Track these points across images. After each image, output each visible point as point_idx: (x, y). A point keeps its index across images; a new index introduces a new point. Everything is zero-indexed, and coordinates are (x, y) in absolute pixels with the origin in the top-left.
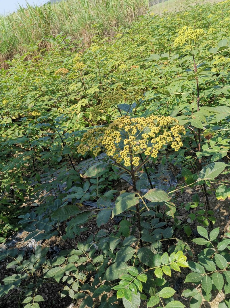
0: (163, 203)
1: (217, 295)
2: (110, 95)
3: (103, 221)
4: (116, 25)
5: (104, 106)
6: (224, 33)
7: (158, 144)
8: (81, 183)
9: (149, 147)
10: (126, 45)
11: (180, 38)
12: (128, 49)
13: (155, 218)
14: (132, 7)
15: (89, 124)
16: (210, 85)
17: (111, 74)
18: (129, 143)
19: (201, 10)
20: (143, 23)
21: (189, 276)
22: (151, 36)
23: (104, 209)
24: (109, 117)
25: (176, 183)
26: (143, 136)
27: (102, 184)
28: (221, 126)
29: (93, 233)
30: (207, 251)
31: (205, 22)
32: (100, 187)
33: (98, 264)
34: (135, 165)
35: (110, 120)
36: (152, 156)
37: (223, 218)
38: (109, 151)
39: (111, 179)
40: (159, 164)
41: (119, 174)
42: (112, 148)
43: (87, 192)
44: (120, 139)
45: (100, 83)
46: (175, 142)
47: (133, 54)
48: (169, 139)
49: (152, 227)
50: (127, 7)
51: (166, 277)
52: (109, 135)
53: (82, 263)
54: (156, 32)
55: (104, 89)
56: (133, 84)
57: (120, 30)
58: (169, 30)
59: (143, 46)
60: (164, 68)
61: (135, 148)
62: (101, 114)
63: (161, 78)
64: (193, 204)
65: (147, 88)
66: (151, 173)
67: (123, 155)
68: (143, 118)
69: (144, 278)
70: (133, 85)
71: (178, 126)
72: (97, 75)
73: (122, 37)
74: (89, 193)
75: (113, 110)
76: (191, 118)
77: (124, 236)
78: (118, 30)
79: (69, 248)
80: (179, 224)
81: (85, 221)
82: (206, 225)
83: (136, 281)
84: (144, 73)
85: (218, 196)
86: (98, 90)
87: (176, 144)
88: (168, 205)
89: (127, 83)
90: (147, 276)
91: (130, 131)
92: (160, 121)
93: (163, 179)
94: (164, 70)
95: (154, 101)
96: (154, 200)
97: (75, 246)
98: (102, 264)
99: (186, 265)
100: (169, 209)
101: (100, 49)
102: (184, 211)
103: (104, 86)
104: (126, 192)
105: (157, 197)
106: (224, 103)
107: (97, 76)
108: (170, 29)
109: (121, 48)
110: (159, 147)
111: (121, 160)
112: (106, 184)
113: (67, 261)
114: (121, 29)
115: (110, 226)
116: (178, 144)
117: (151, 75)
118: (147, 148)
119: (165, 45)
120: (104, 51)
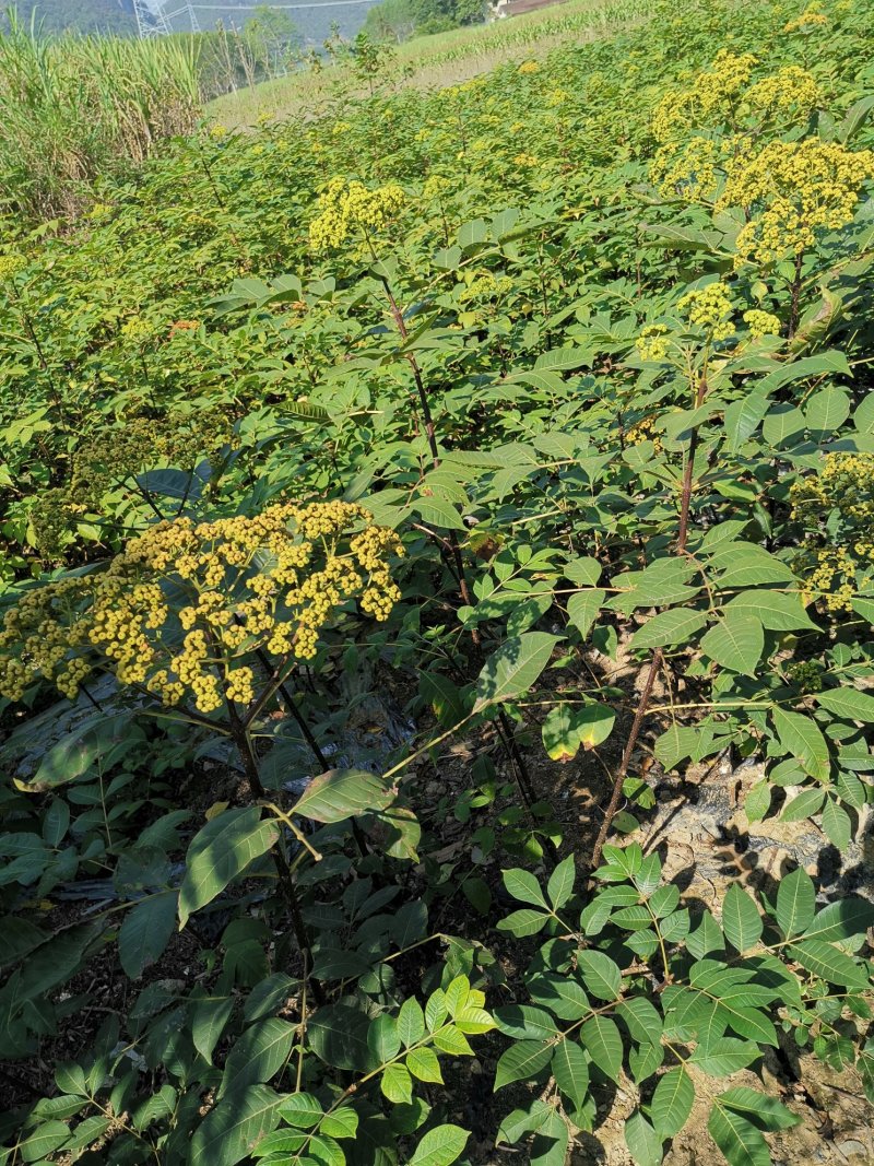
0: (372, 817)
1: (613, 1096)
2: (98, 444)
3: (148, 949)
4: (81, 170)
5: (80, 490)
6: (479, 192)
7: (313, 607)
8: (32, 813)
9: (282, 624)
10: (135, 245)
11: (327, 222)
12: (147, 260)
13: (356, 878)
14: (137, 104)
15: (30, 564)
16: (462, 371)
17: (93, 358)
18: (201, 623)
19: (391, 116)
20: (189, 165)
21: (507, 1062)
22: (226, 209)
23: (147, 897)
24: (113, 527)
25: (410, 729)
26: (252, 586)
27: (124, 799)
28: (522, 504)
29: (118, 1006)
30: (553, 950)
31: (410, 156)
32: (115, 813)
33: (157, 1127)
34: (238, 699)
35: (119, 538)
36: (298, 654)
37: (584, 819)
38: (127, 664)
39: (159, 768)
40: (340, 672)
41: (190, 743)
42: (139, 653)
43: (62, 846)
44: (162, 614)
45: (53, 394)
46: (374, 591)
47: (169, 280)
48: (350, 581)
49: (348, 918)
50: (117, 104)
51: (433, 1092)
52: (115, 602)
53: (89, 1146)
54: (243, 195)
55: (71, 419)
56: (189, 388)
57: (101, 191)
58: (290, 187)
59: (204, 248)
60: (295, 322)
61: (226, 637)
62: (73, 522)
63: (291, 359)
64: (479, 794)
65: (246, 401)
66: (317, 713)
67: (183, 671)
68: (241, 517)
69: (344, 1122)
70: (192, 393)
71: (373, 530)
72: (34, 366)
73: (116, 214)
74: (71, 849)
75: (125, 498)
76: (417, 496)
77: (245, 984)
78: (92, 191)
79: (20, 1101)
80: (443, 878)
81: (75, 969)
82: (534, 855)
83: (316, 1145)
84: (226, 346)
85: (554, 746)
86: (47, 426)
87: (377, 597)
88: (392, 821)
89: (165, 389)
90: (358, 1111)
91: (200, 573)
92: (305, 519)
93: (361, 726)
94: (296, 333)
95: (282, 446)
96: (334, 813)
97: (48, 1084)
98: (174, 1123)
99: (486, 1022)
100: (396, 835)
101: (29, 263)
102: (455, 826)
103: (69, 405)
104: (229, 807)
105: (346, 801)
106: (517, 429)
107: (33, 373)
108: (294, 183)
109: (117, 256)
110: (317, 616)
111: (181, 692)
112: (142, 796)
113: (19, 1157)
114: (103, 185)
115: (183, 960)
116: (383, 594)
117: (251, 353)
118: (274, 627)
119: (286, 242)
120: (47, 272)
